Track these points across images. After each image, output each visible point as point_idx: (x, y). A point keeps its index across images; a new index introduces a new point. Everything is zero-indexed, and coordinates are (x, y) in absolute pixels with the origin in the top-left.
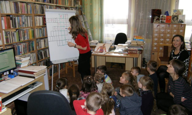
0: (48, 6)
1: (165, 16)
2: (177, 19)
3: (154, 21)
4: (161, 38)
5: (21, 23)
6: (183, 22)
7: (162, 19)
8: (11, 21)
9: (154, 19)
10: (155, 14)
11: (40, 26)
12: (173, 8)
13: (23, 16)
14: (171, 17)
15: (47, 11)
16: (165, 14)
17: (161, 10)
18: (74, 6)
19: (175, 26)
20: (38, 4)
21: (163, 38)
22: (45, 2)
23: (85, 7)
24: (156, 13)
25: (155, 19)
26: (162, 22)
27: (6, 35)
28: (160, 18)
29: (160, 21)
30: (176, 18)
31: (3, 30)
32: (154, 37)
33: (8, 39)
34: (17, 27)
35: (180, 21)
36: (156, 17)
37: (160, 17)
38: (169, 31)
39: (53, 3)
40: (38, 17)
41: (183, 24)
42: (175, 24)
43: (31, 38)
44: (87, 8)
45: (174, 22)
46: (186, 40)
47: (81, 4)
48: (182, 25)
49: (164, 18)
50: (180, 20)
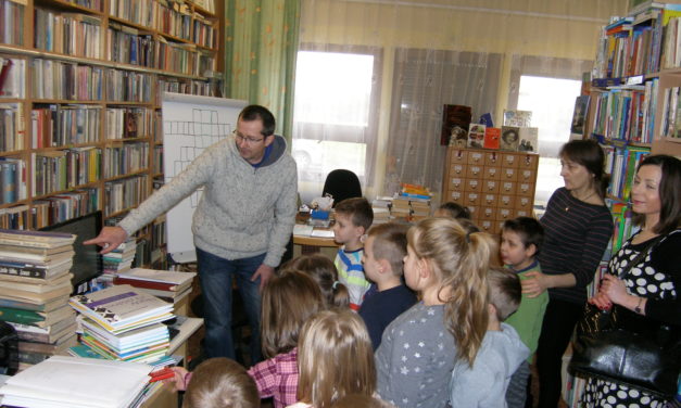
0: (142, 76)
1: (484, 127)
2: (516, 137)
3: (451, 141)
4: (470, 192)
5: (74, 130)
6: (531, 149)
7: (473, 136)
8: (52, 122)
9: (450, 134)
10: (452, 119)
11: (117, 142)
12: (503, 105)
13: (81, 106)
14: (498, 131)
15: (167, 100)
16: (482, 122)
17: (470, 108)
18: (201, 74)
19: (510, 158)
20: (117, 69)
21: (475, 193)
22: (133, 62)
23: (234, 78)
24: (456, 118)
25: (454, 136)
26: (473, 143)
27: (39, 168)
28: (470, 132)
29: (470, 140)
30: (512, 135)
31: (34, 151)
32: (451, 187)
33: (42, 179)
34: (64, 143)
35: (523, 144)
36: (457, 130)
37: (467, 129)
38: (493, 171)
39: (153, 67)
40: (114, 110)
41: (530, 152)
42: (511, 153)
43: (93, 178)
44: (238, 81)
45: (506, 147)
46: (540, 199)
47: (220, 68)
48: (528, 156)
49: (479, 134)
50: (523, 141)
